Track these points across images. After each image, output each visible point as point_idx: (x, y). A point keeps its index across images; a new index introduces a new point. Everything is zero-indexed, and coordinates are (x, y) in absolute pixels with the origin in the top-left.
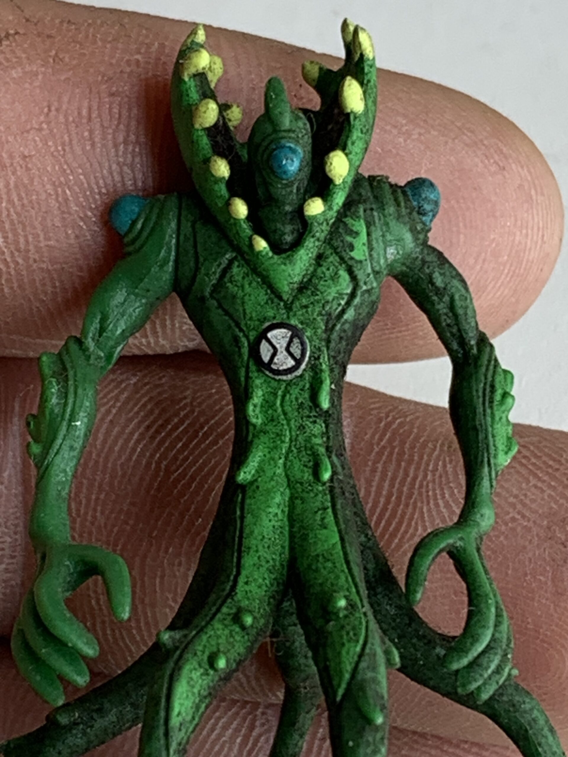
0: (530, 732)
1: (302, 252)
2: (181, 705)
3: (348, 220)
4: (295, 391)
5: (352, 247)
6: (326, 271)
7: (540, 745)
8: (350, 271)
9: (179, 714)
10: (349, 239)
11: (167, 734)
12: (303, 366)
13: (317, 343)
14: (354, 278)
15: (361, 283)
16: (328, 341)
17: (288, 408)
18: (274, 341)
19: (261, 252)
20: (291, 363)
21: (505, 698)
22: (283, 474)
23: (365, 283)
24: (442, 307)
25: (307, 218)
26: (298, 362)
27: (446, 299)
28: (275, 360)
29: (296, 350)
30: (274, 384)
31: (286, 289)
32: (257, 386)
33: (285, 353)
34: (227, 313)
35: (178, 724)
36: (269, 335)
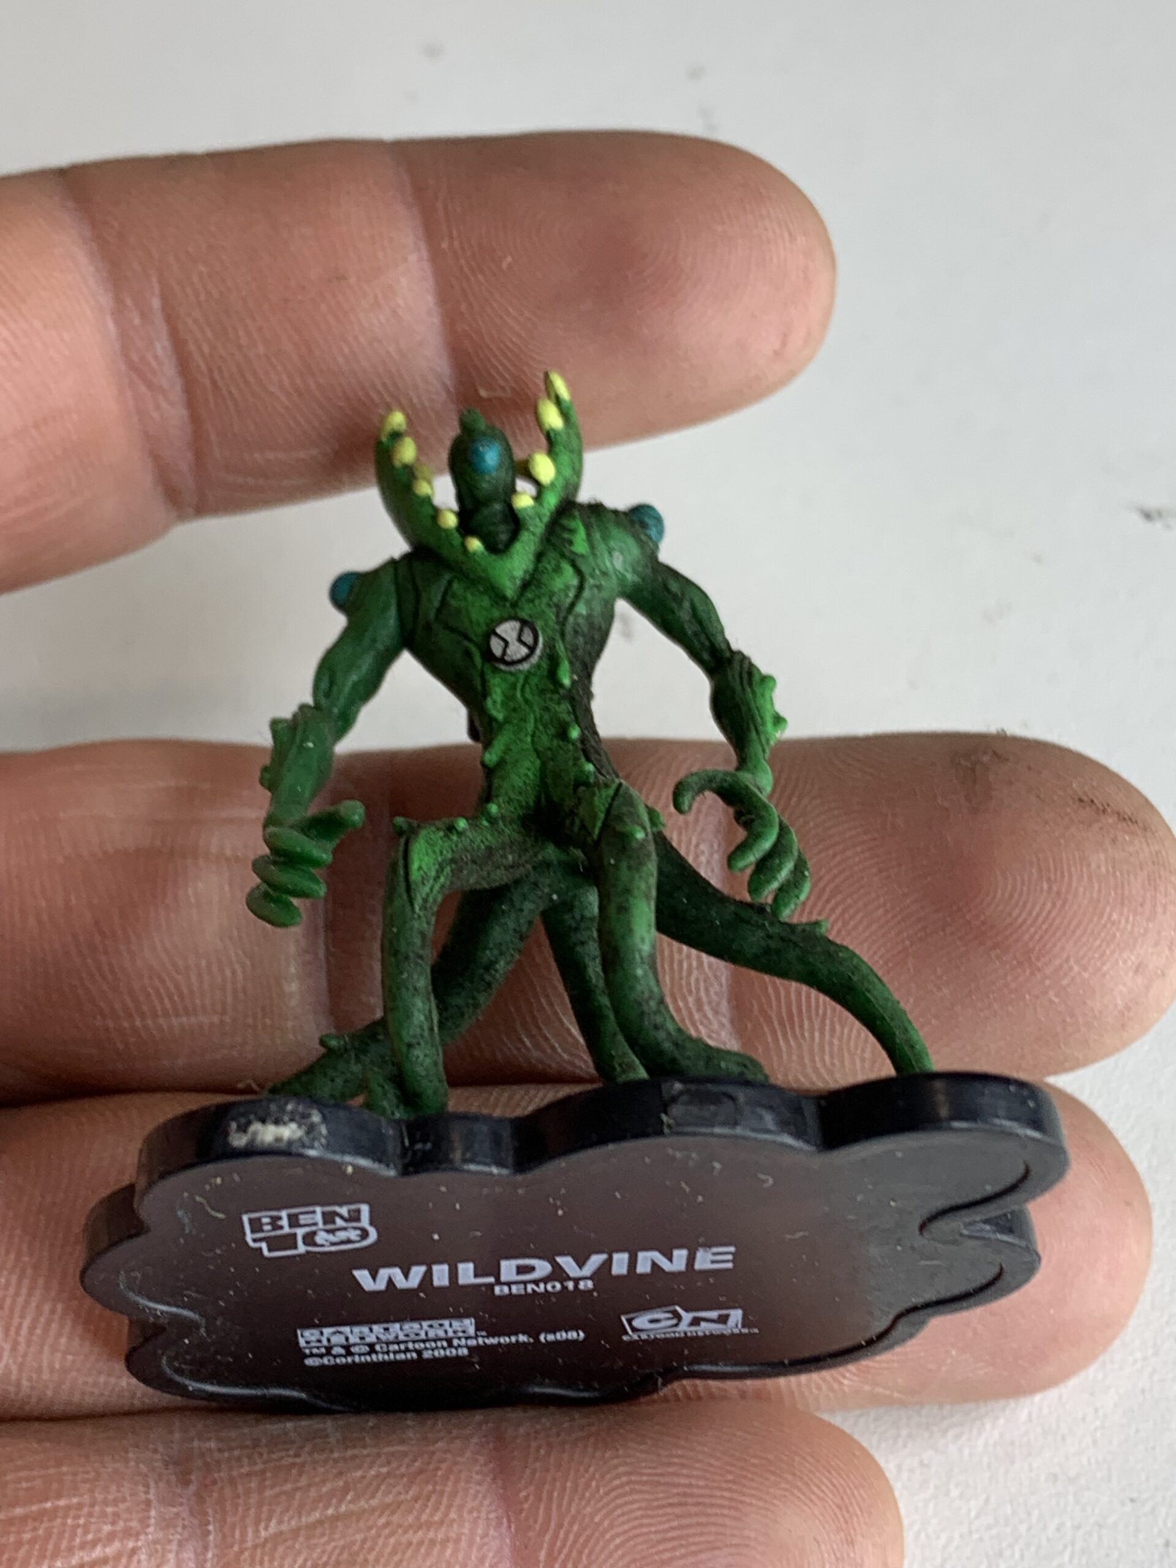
0: (855, 979)
1: (518, 546)
2: (421, 860)
3: (565, 522)
4: (534, 681)
5: (571, 543)
6: (548, 565)
7: (869, 991)
8: (574, 565)
9: (420, 868)
10: (566, 536)
11: (408, 889)
12: (538, 652)
13: (550, 633)
14: (579, 572)
15: (587, 577)
16: (563, 635)
17: (528, 696)
18: (504, 635)
19: (475, 554)
20: (524, 651)
21: (819, 949)
22: (532, 749)
23: (592, 576)
24: (684, 614)
25: (516, 512)
26: (532, 649)
27: (686, 604)
28: (508, 651)
29: (528, 637)
30: (512, 679)
31: (508, 584)
32: (494, 685)
33: (517, 644)
34: (453, 630)
35: (420, 878)
36: (499, 630)
